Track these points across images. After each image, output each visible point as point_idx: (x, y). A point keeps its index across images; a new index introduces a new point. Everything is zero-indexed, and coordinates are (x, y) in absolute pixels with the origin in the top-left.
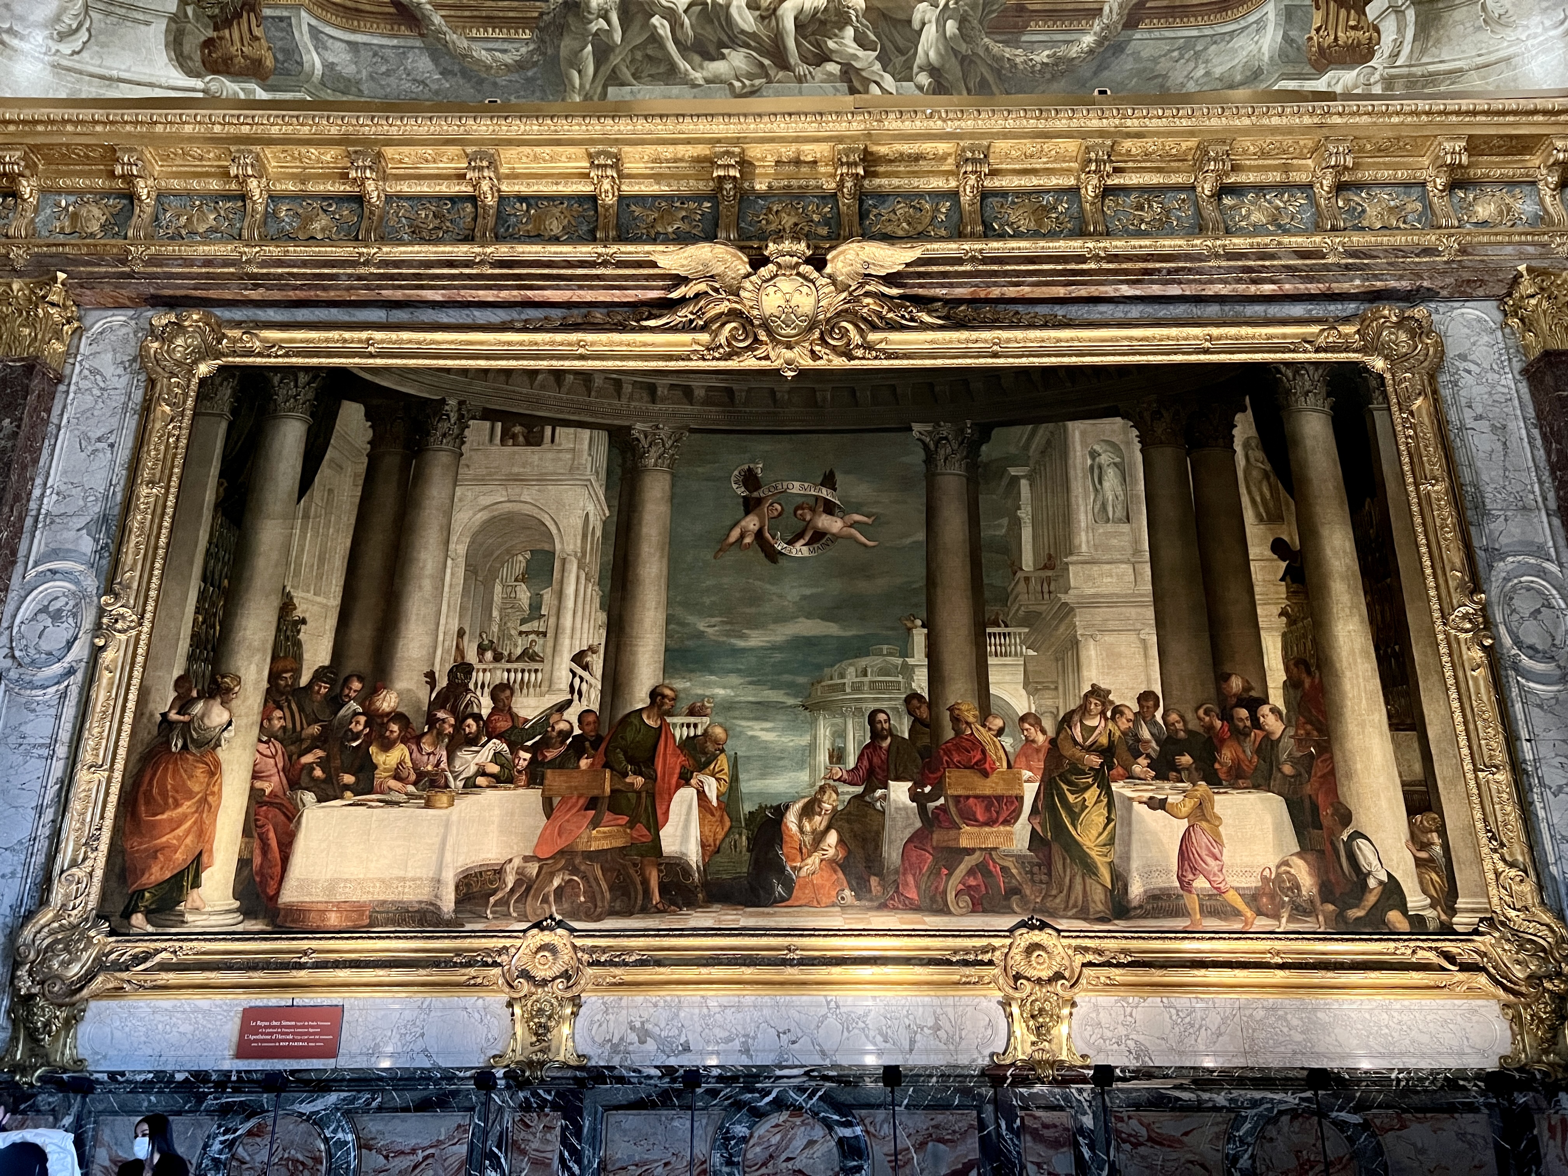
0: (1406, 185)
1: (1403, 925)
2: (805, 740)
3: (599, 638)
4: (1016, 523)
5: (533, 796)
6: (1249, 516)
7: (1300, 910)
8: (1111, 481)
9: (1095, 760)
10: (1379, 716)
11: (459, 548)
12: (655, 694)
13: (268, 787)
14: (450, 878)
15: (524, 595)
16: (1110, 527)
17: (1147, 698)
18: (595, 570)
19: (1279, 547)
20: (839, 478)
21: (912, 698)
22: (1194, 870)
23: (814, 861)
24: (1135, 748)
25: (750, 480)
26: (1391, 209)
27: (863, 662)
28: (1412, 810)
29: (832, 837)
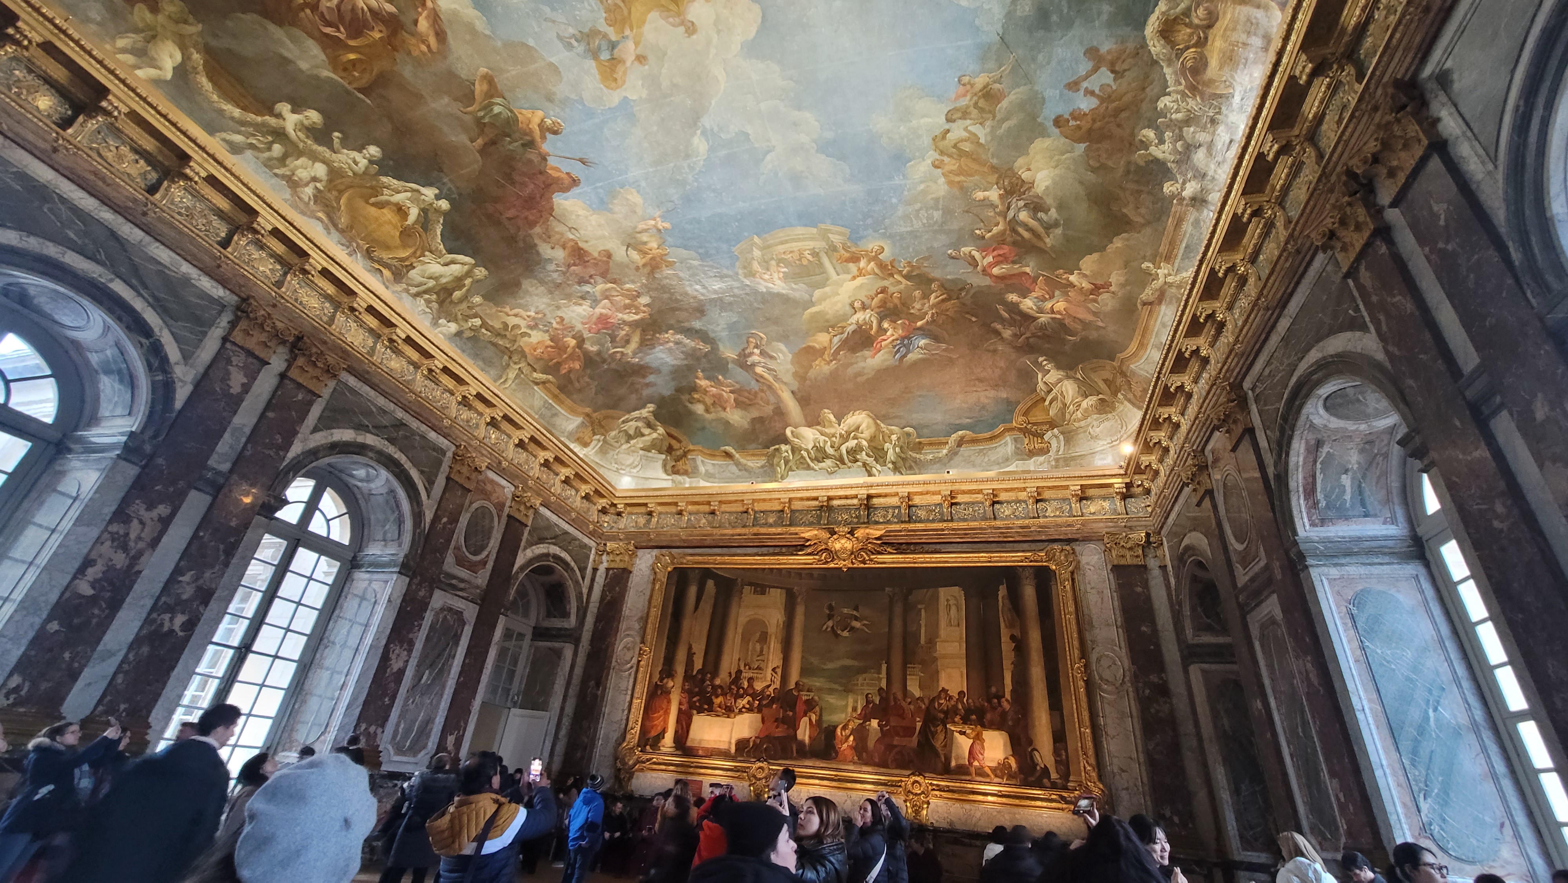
0: (1064, 500)
1: (1048, 784)
2: (844, 703)
3: (780, 663)
4: (920, 626)
5: (759, 716)
6: (1002, 625)
7: (1011, 776)
8: (954, 609)
9: (942, 716)
10: (1046, 705)
11: (740, 630)
12: (797, 684)
13: (683, 708)
14: (733, 742)
15: (758, 646)
16: (953, 628)
17: (961, 693)
18: (780, 638)
19: (1013, 638)
20: (861, 608)
21: (881, 689)
22: (974, 759)
23: (845, 746)
24: (955, 711)
25: (831, 608)
26: (1057, 509)
27: (864, 675)
28: (1055, 741)
29: (851, 738)
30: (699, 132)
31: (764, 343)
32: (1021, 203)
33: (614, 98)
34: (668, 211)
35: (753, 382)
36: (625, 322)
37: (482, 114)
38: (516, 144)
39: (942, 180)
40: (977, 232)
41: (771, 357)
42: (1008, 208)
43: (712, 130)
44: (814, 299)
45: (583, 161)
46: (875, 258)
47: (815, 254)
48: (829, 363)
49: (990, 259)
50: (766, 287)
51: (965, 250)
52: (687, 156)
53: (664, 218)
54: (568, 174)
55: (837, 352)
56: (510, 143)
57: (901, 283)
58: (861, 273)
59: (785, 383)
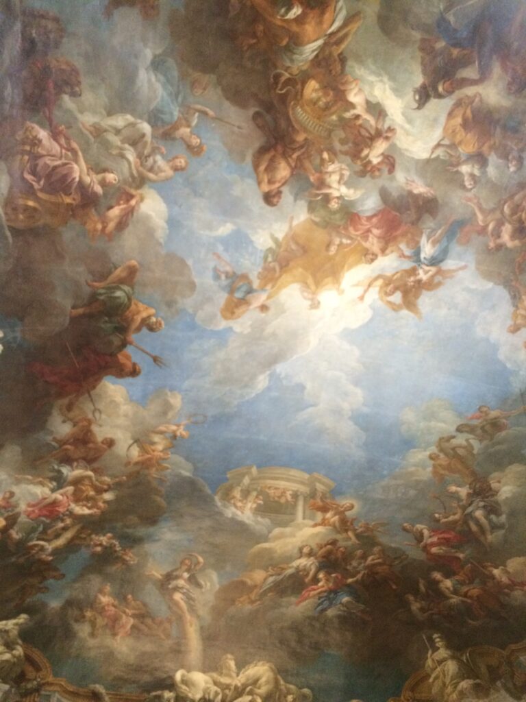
30: (268, 372)
31: (198, 568)
32: (482, 504)
33: (223, 324)
34: (196, 423)
35: (164, 608)
36: (71, 514)
37: (102, 291)
38: (109, 325)
39: (430, 469)
40: (437, 515)
41: (199, 585)
42: (470, 505)
43: (280, 375)
44: (271, 535)
45: (155, 359)
46: (341, 513)
47: (295, 496)
48: (252, 602)
49: (435, 539)
50: (234, 514)
51: (419, 526)
52: (246, 386)
53: (187, 428)
54: (134, 365)
55: (265, 593)
56: (106, 322)
57: (350, 539)
58: (324, 523)
59: (198, 617)
